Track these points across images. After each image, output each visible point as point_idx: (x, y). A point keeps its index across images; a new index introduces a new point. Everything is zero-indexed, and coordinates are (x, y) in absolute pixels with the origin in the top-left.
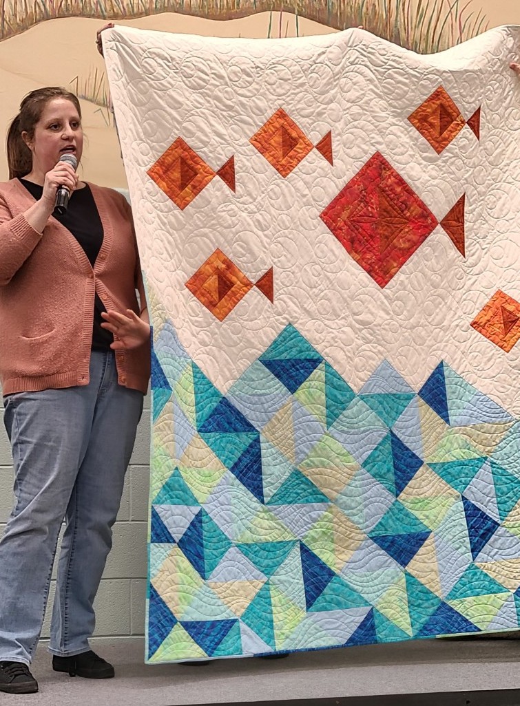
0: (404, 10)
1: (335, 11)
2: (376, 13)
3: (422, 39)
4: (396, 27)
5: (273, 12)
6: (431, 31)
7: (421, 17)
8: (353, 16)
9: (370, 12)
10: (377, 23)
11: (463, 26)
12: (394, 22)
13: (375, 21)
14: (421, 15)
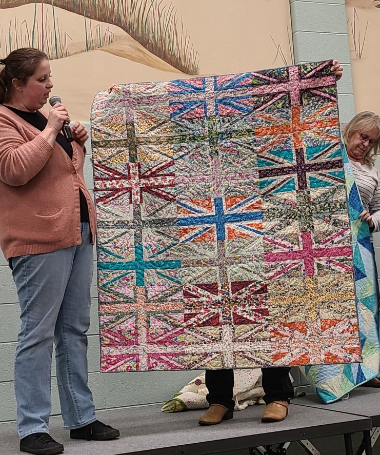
0: (122, 3)
1: (78, 3)
2: (104, 5)
3: (135, 21)
4: (118, 13)
5: (37, 4)
6: (141, 16)
7: (133, 7)
8: (90, 6)
9: (101, 4)
10: (106, 11)
11: (160, 13)
12: (116, 11)
13: (104, 10)
14: (133, 6)
